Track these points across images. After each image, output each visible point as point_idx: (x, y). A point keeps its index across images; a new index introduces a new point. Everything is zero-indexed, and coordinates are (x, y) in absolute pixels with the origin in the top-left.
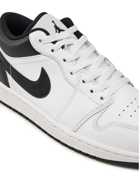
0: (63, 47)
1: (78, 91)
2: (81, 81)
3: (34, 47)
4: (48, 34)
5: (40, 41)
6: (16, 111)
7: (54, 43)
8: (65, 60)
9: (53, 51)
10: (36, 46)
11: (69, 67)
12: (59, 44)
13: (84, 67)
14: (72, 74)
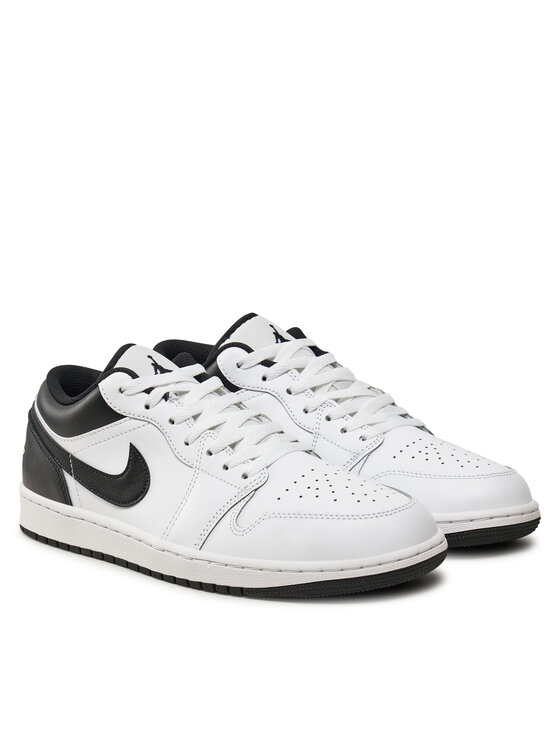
0: (166, 397)
1: (200, 471)
2: (205, 451)
3: (110, 405)
4: (134, 375)
5: (121, 391)
6: (91, 554)
7: (148, 391)
8: (172, 422)
9: (147, 407)
10: (114, 402)
11: (179, 433)
12: (158, 393)
13: (211, 426)
14: (187, 444)
